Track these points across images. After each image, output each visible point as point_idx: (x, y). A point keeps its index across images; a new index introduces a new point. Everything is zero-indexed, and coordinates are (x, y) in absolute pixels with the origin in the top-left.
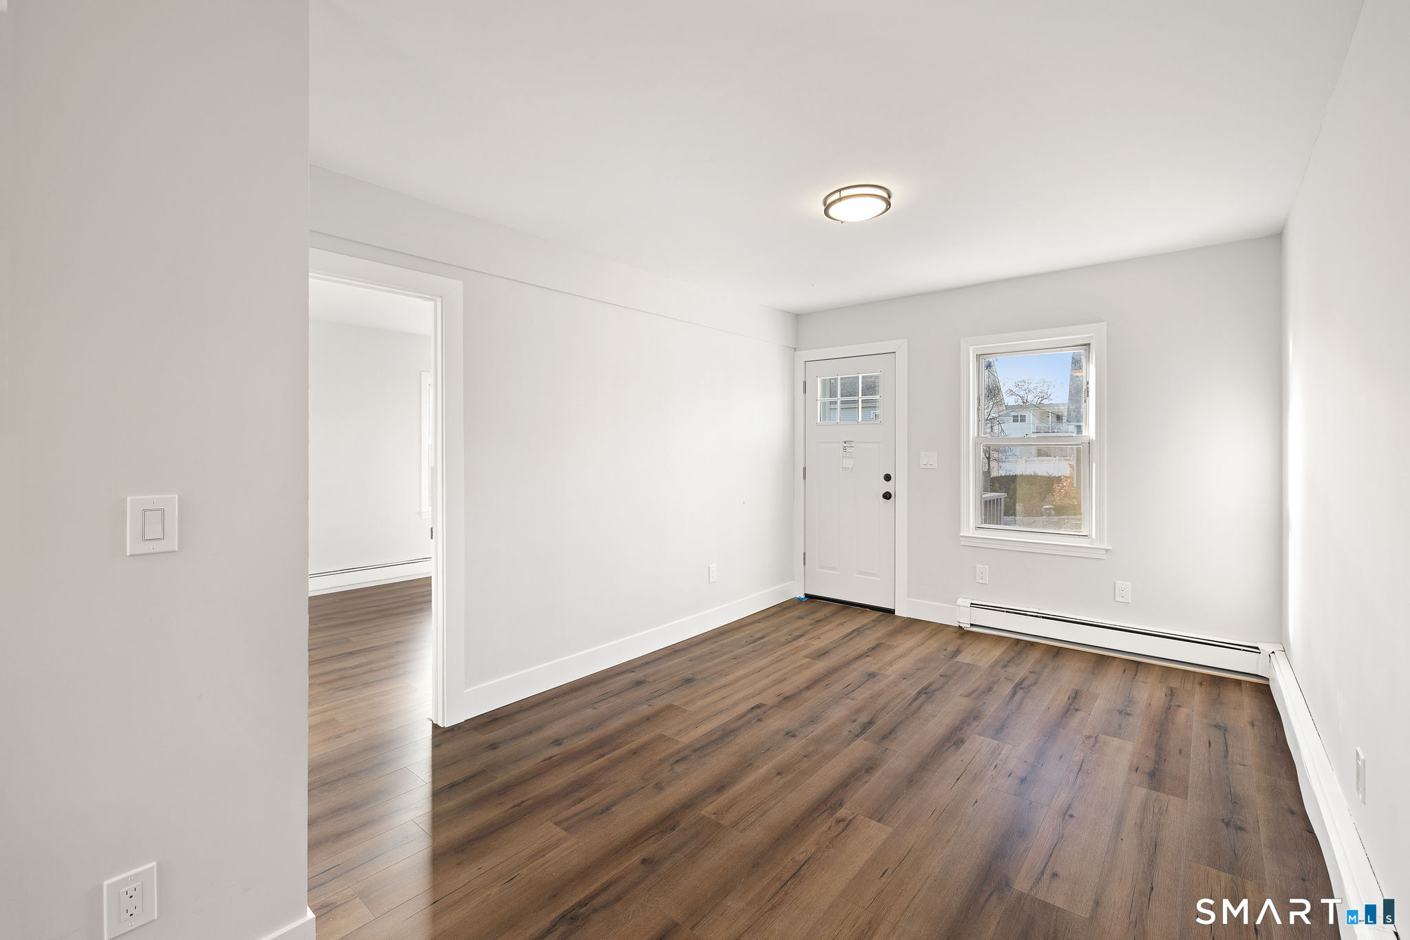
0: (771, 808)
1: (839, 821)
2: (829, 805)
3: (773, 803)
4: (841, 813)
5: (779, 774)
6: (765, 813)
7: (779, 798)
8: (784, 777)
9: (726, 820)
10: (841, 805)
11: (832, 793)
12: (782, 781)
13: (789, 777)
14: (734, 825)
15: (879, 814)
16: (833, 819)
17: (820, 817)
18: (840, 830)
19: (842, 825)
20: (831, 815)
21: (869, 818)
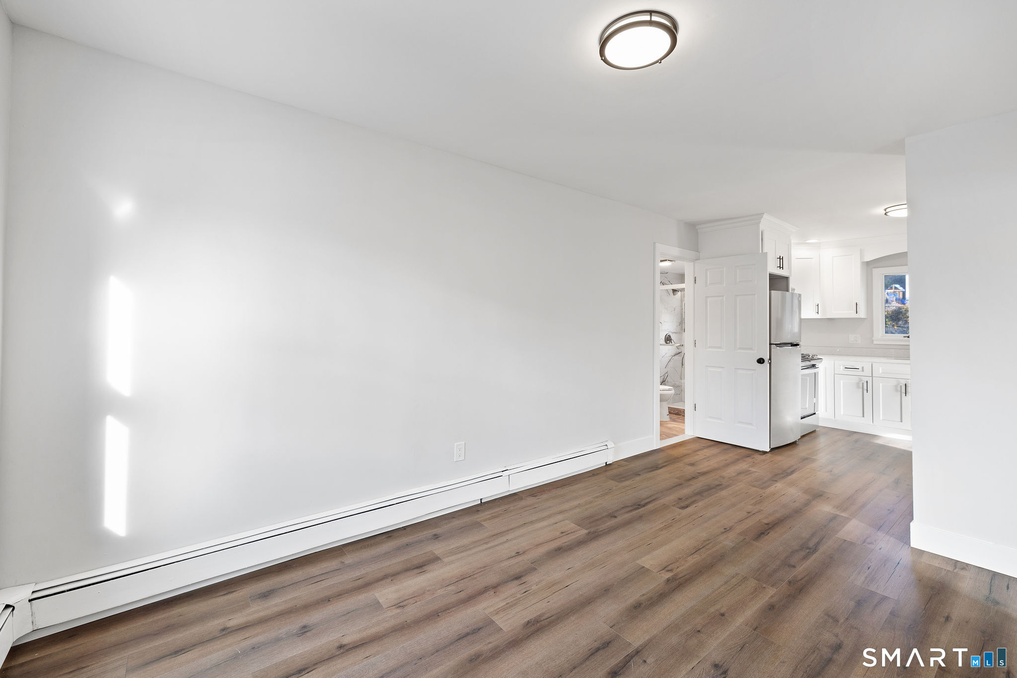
0: (722, 585)
1: (671, 570)
2: (677, 582)
3: (722, 589)
4: (669, 575)
5: (723, 615)
6: (726, 583)
7: (717, 592)
8: (717, 610)
9: (752, 583)
10: (668, 580)
11: (674, 590)
12: (718, 607)
13: (712, 610)
14: (745, 579)
15: (643, 571)
16: (675, 572)
17: (684, 575)
18: (671, 566)
19: (669, 568)
20: (675, 575)
21: (649, 570)
